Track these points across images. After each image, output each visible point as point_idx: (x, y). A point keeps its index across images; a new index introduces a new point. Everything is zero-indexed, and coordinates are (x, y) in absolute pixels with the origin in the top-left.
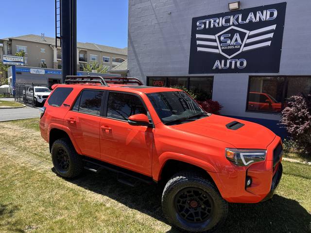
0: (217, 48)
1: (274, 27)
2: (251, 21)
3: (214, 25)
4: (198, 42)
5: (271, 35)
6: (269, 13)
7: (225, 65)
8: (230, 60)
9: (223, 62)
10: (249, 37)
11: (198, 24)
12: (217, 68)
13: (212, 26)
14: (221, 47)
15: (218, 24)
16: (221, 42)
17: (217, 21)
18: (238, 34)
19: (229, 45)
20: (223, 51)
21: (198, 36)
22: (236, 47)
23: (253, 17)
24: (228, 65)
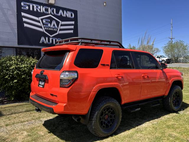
0: (41, 27)
1: (73, 23)
2: (61, 15)
3: (37, 10)
4: (24, 19)
5: (72, 27)
6: (70, 14)
7: (49, 41)
8: (51, 38)
9: (47, 38)
10: (62, 25)
11: (22, 4)
12: (43, 43)
13: (35, 10)
14: (44, 27)
15: (40, 10)
16: (43, 24)
17: (39, 7)
18: (55, 21)
19: (50, 28)
20: (46, 30)
21: (23, 14)
22: (54, 30)
23: (62, 13)
24: (51, 41)
